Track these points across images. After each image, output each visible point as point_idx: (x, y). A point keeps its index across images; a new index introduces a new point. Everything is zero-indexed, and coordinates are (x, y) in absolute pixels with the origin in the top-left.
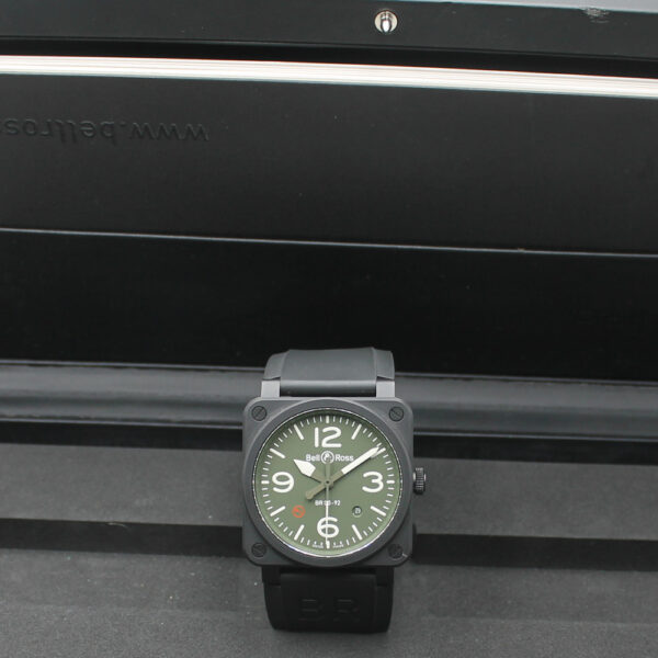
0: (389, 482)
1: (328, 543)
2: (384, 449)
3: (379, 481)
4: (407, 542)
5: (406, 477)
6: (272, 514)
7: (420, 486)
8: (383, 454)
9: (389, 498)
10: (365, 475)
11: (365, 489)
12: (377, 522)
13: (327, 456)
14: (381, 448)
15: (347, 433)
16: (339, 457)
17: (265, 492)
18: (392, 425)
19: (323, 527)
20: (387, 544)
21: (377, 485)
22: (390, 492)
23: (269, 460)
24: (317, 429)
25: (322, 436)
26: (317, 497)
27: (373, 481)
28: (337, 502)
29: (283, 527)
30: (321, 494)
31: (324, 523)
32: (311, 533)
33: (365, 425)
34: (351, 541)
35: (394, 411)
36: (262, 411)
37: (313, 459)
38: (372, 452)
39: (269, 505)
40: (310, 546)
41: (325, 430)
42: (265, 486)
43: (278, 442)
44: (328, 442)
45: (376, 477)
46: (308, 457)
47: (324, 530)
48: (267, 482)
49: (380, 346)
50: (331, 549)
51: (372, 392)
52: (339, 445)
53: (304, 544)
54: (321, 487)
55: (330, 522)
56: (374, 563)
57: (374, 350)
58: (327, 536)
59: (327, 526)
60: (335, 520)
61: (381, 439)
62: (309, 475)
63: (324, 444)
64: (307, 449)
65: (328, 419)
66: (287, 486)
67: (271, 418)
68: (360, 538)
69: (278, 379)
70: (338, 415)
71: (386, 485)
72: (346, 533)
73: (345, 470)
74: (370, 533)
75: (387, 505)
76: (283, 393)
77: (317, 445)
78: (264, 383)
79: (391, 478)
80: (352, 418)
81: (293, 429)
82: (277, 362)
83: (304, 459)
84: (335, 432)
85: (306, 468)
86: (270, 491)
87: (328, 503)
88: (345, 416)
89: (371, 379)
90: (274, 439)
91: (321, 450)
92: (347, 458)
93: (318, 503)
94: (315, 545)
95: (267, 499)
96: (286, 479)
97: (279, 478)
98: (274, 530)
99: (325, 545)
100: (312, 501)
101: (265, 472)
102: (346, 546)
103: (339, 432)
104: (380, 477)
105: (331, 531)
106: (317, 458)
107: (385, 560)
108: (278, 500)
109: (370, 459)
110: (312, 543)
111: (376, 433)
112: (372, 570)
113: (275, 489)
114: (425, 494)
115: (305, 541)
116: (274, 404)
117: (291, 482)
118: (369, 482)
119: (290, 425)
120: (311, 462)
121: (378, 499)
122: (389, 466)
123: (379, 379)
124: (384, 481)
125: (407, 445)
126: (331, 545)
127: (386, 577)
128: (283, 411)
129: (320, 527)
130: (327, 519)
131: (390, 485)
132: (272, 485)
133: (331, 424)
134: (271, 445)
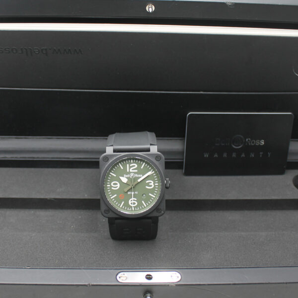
0: (156, 184)
1: (133, 208)
2: (154, 172)
3: (152, 184)
4: (164, 205)
5: (163, 182)
6: (112, 198)
7: (168, 185)
8: (154, 173)
9: (156, 191)
10: (147, 182)
11: (147, 187)
12: (152, 200)
13: (132, 175)
14: (152, 171)
15: (139, 166)
16: (136, 175)
17: (109, 189)
18: (157, 163)
20: (156, 208)
21: (151, 186)
22: (157, 188)
23: (110, 177)
24: (128, 165)
25: (130, 167)
26: (128, 191)
27: (150, 184)
28: (136, 193)
29: (116, 203)
30: (130, 190)
31: (131, 201)
32: (127, 205)
33: (146, 163)
34: (142, 207)
35: (157, 157)
36: (107, 158)
37: (127, 176)
38: (149, 173)
39: (110, 194)
40: (126, 210)
41: (131, 165)
42: (108, 187)
43: (113, 170)
44: (132, 170)
45: (151, 183)
46: (125, 175)
47: (131, 203)
48: (109, 186)
49: (150, 131)
50: (135, 210)
51: (148, 150)
52: (136, 171)
53: (124, 209)
54: (130, 187)
55: (134, 200)
56: (151, 215)
57: (148, 133)
58: (133, 205)
59: (133, 202)
60: (136, 199)
61: (152, 168)
62: (125, 182)
63: (131, 171)
64: (124, 172)
65: (132, 161)
66: (117, 187)
67: (110, 161)
68: (145, 206)
69: (112, 145)
70: (136, 159)
71: (155, 186)
72: (140, 204)
73: (139, 180)
74: (149, 204)
75: (155, 193)
76: (115, 151)
77: (128, 171)
78: (107, 147)
79: (156, 183)
80: (141, 160)
81: (119, 165)
82: (112, 137)
83: (123, 176)
84: (135, 166)
85: (124, 180)
86: (111, 189)
87: (133, 193)
88: (138, 160)
89: (147, 145)
90: (112, 169)
91: (130, 173)
92: (140, 176)
93: (129, 193)
94: (128, 209)
95: (109, 192)
96: (117, 184)
97: (114, 184)
98: (112, 204)
99: (132, 209)
100: (127, 192)
101: (109, 182)
102: (140, 209)
103: (136, 166)
104: (153, 182)
105: (134, 203)
107: (155, 214)
108: (114, 192)
109: (148, 176)
110: (127, 208)
111: (151, 166)
112: (150, 218)
113: (113, 188)
114: (170, 189)
116: (112, 156)
117: (118, 185)
118: (148, 185)
119: (118, 164)
120: (126, 177)
121: (152, 191)
122: (156, 178)
123: (151, 145)
124: (154, 184)
125: (162, 169)
126: (134, 209)
127: (155, 220)
128: (115, 158)
129: (130, 202)
130: (133, 199)
131: (157, 186)
132: (111, 186)
133: (133, 163)
134: (110, 171)
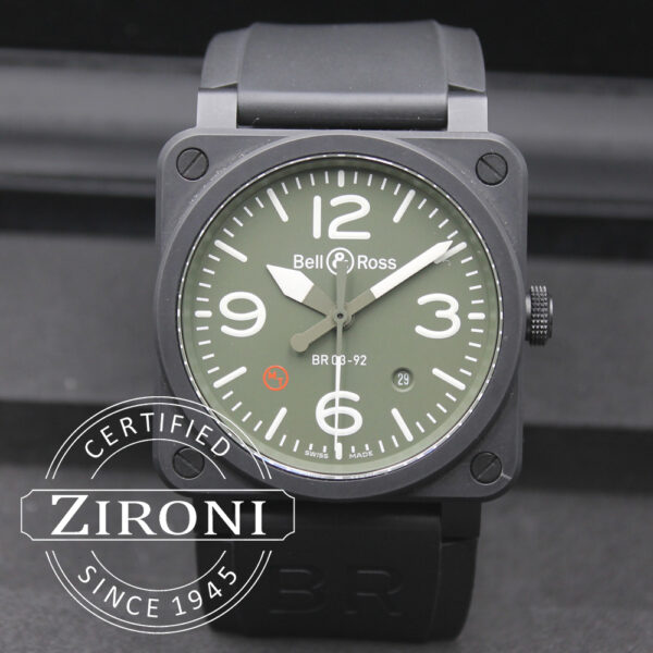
0: (472, 316)
1: (338, 447)
2: (462, 246)
3: (451, 313)
4: (509, 447)
5: (511, 306)
6: (218, 384)
7: (542, 326)
8: (462, 254)
9: (473, 352)
10: (423, 300)
11: (420, 330)
12: (447, 403)
13: (340, 257)
14: (456, 242)
15: (383, 207)
16: (364, 261)
17: (204, 335)
18: (483, 194)
19: (330, 411)
20: (469, 452)
21: (446, 324)
22: (476, 338)
23: (211, 265)
24: (317, 200)
25: (329, 214)
26: (315, 346)
27: (440, 314)
28: (360, 359)
29: (242, 412)
30: (326, 341)
31: (331, 404)
32: (302, 427)
33: (423, 191)
34: (388, 444)
35: (488, 163)
36: (198, 158)
37: (309, 263)
38: (438, 251)
39: (211, 363)
40: (300, 454)
41: (335, 202)
42: (203, 321)
43: (233, 227)
44: (341, 228)
45: (446, 306)
46: (298, 259)
47: (330, 420)
48: (207, 314)
50: (346, 460)
51: (438, 121)
52: (365, 235)
53: (287, 449)
54: (324, 326)
55: (344, 402)
56: (438, 491)
58: (337, 432)
59: (338, 410)
60: (355, 397)
61: (457, 222)
62: (301, 301)
63: (333, 233)
64: (298, 242)
65: (341, 176)
66: (252, 323)
67: (218, 175)
68: (409, 437)
69: (233, 88)
70: (365, 169)
71: (466, 323)
72: (377, 427)
73: (379, 290)
74: (430, 427)
75: (468, 366)
76: (245, 118)
77: (317, 233)
78: (202, 98)
79: (476, 309)
80: (395, 176)
81: (266, 199)
82: (229, 50)
83: (290, 266)
84: (356, 207)
85: (294, 283)
86: (215, 333)
87: (339, 361)
88: (379, 172)
89: (437, 91)
90: (224, 220)
91: (326, 244)
92: (382, 264)
93: (318, 359)
94: (310, 451)
95: (207, 349)
96: (251, 307)
97: (234, 306)
99: (331, 452)
100: (304, 355)
101: (204, 292)
102: (377, 455)
103: (366, 207)
104: (454, 304)
105: (346, 421)
106: (317, 262)
107: (462, 486)
108: (231, 352)
109: (432, 265)
110: (303, 447)
111: (446, 210)
112: (433, 507)
113: (225, 329)
114: (549, 342)
115: (289, 443)
116: (226, 144)
117: (260, 314)
118: (429, 316)
119: (259, 189)
120: (304, 271)
121: (449, 354)
122: (473, 281)
123: (453, 90)
124: (462, 313)
125: (513, 235)
126: (346, 451)
127: (461, 524)
128: (244, 158)
129: (321, 413)
130: (338, 394)
131: (477, 323)
132: (219, 319)
133: (349, 189)
134: (217, 233)
